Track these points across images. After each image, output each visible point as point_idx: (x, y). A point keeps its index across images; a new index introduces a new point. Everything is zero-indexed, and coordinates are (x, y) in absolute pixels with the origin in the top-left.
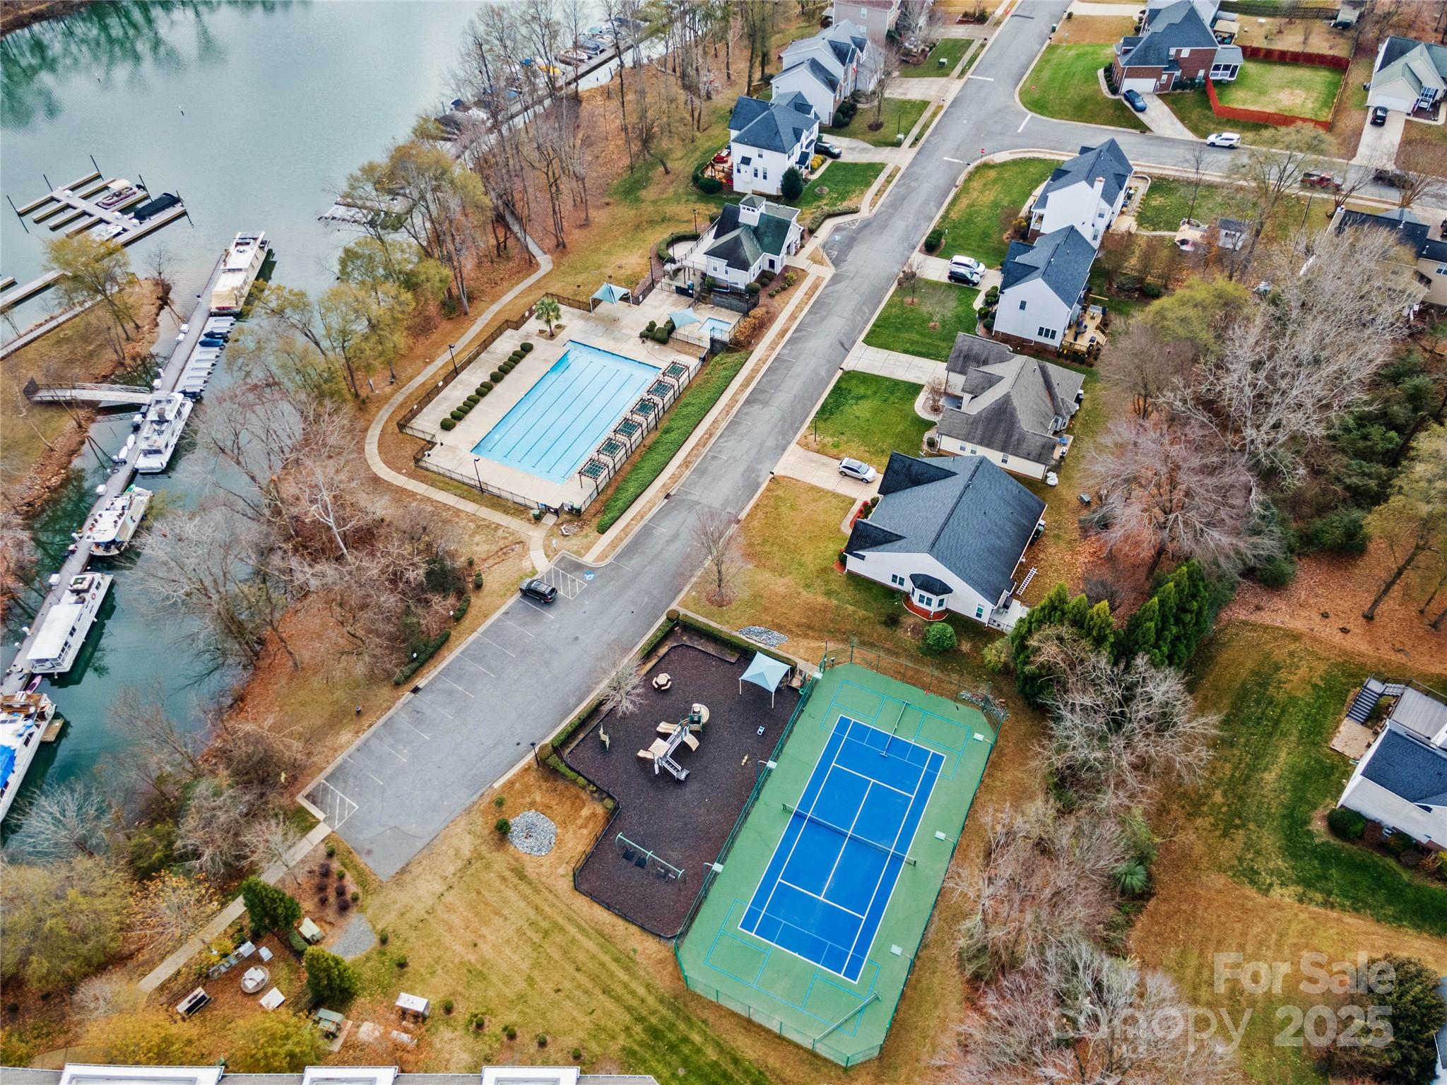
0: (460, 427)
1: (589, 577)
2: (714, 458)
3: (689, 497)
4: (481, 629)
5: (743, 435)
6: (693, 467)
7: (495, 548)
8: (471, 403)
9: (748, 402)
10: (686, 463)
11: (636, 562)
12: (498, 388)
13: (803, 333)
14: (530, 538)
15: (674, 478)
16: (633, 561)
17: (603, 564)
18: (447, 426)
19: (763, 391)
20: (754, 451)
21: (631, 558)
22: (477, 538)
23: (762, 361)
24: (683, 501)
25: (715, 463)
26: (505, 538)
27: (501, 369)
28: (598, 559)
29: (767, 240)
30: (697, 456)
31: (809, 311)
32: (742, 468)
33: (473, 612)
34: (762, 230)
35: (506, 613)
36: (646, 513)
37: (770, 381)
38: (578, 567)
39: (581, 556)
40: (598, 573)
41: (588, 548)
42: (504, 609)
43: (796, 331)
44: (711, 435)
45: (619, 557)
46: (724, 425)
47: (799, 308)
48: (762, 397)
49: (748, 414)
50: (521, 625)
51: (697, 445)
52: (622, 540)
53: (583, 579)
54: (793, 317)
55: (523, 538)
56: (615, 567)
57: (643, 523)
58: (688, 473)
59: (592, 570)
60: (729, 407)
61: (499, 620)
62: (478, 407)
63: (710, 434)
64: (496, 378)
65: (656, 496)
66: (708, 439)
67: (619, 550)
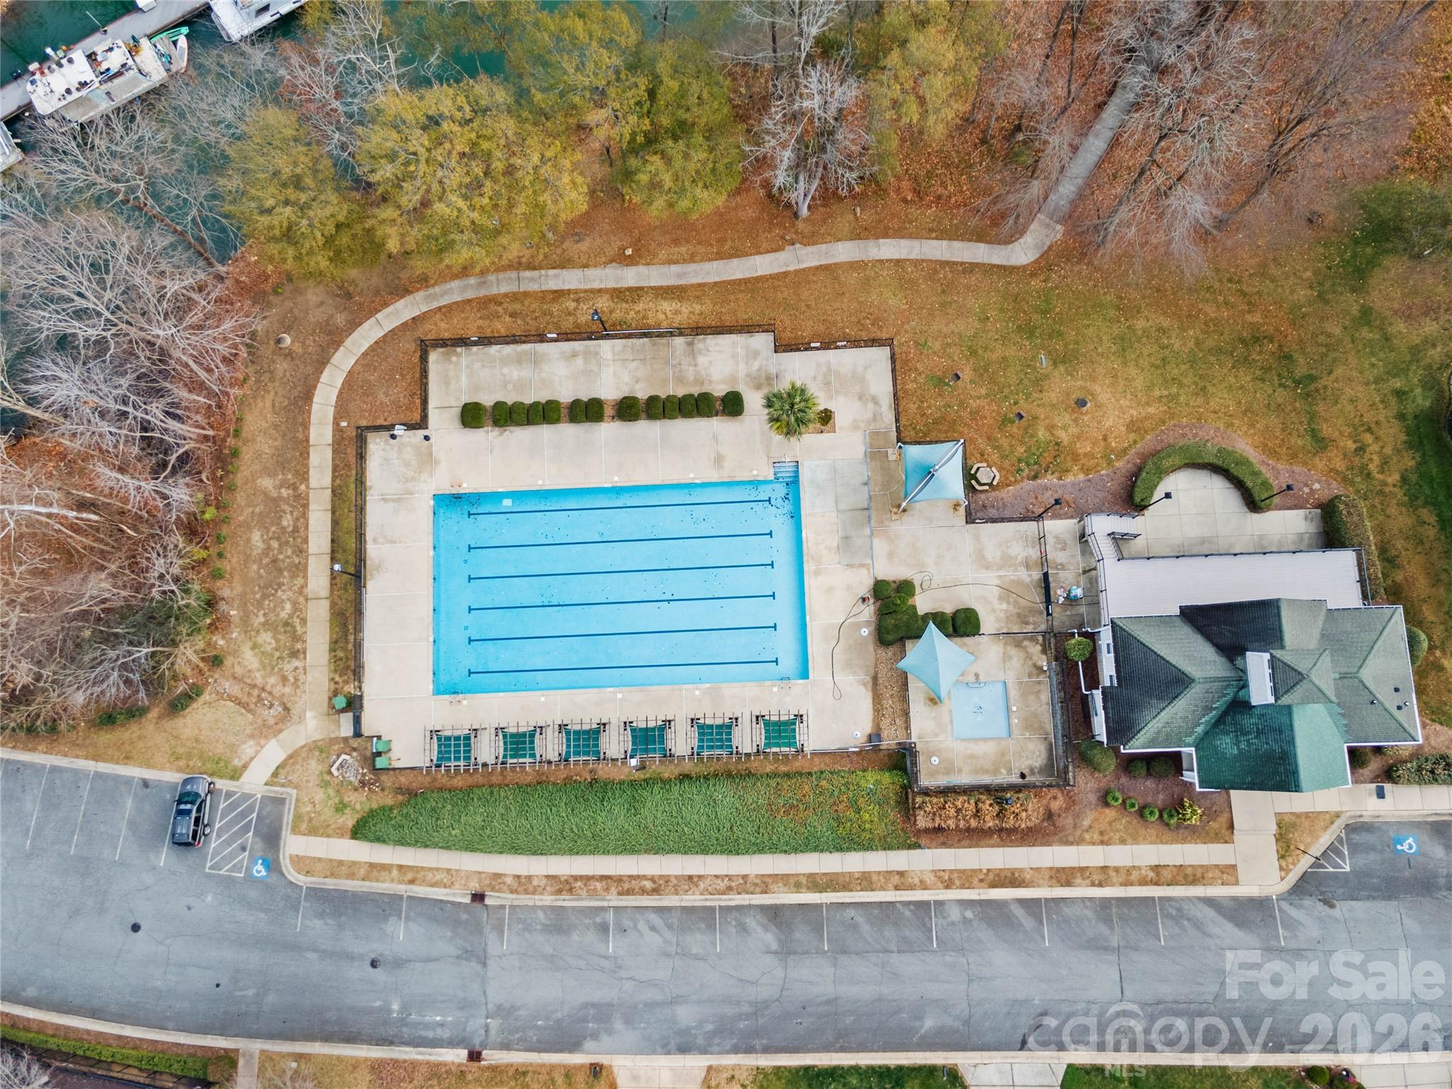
0: (486, 436)
1: (259, 870)
2: (604, 928)
3: (492, 938)
4: (103, 767)
5: (684, 954)
6: (566, 901)
7: (258, 678)
8: (543, 413)
9: (775, 914)
10: (565, 885)
11: (316, 928)
12: (609, 430)
13: (1028, 922)
14: (302, 719)
15: (523, 884)
16: (318, 923)
17: (293, 875)
18: (471, 416)
19: (818, 929)
20: (651, 995)
21: (321, 915)
22: (266, 638)
23: (901, 880)
24: (479, 930)
25: (591, 937)
26: (284, 679)
27: (653, 400)
28: (297, 861)
29: (1226, 744)
30: (593, 894)
31: (1105, 903)
32: (598, 995)
33: (130, 732)
34: (1249, 721)
35: (146, 784)
36: (424, 882)
37: (854, 926)
38: (272, 839)
39: (295, 830)
40: (274, 878)
41: (313, 831)
42: (150, 774)
43: (1031, 905)
44: (656, 891)
45: (316, 894)
46: (693, 899)
47: (1103, 875)
48: (801, 934)
49: (743, 929)
50: (133, 825)
51: (619, 880)
52: (351, 876)
53: (253, 860)
54: (1064, 876)
55: (295, 711)
56: (293, 898)
57: (401, 889)
58: (547, 900)
59: (273, 866)
60: (745, 884)
61: (128, 781)
62: (545, 432)
63: (658, 885)
64: (628, 410)
65: (469, 875)
66: (643, 891)
67: (331, 883)
